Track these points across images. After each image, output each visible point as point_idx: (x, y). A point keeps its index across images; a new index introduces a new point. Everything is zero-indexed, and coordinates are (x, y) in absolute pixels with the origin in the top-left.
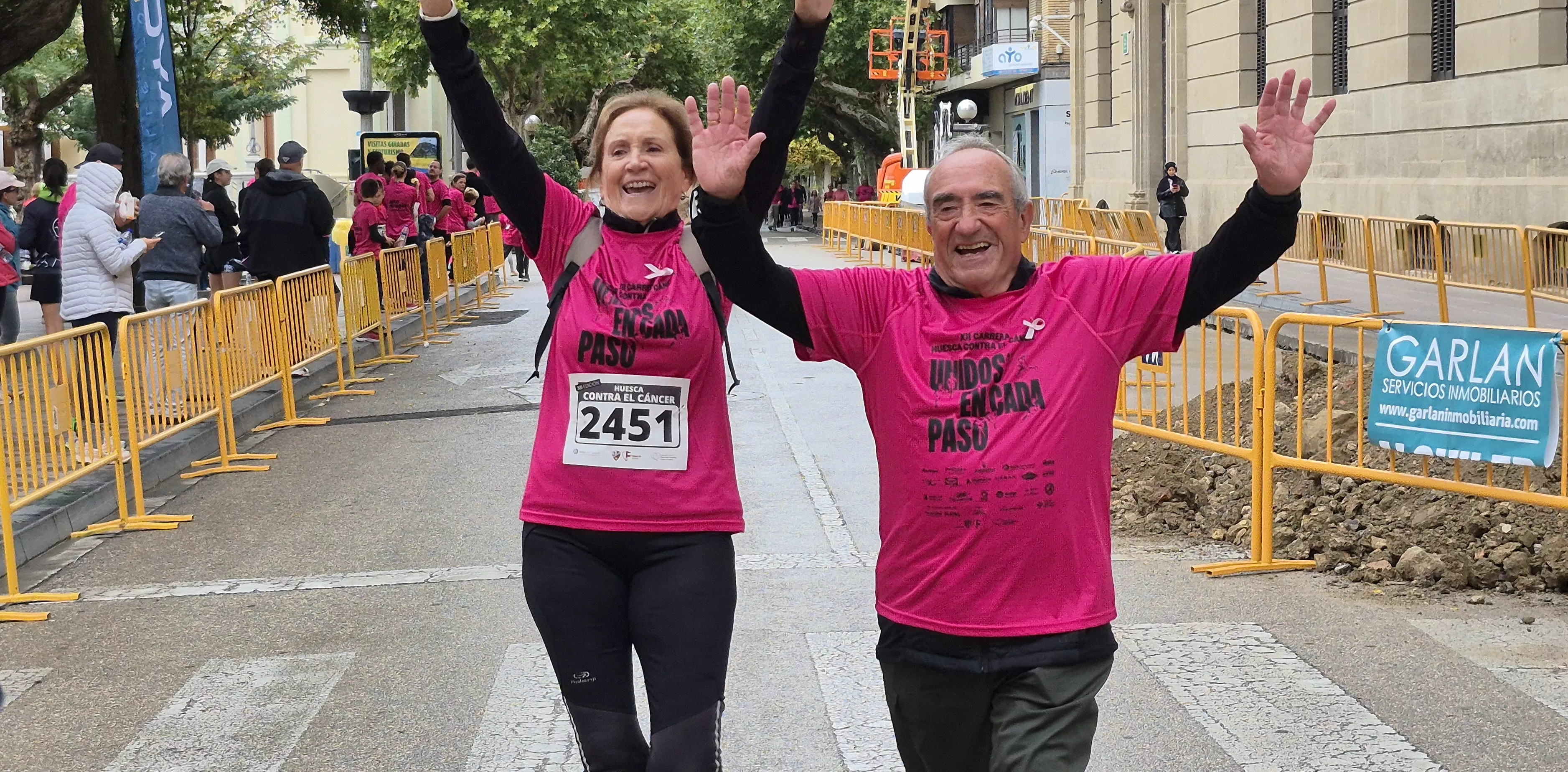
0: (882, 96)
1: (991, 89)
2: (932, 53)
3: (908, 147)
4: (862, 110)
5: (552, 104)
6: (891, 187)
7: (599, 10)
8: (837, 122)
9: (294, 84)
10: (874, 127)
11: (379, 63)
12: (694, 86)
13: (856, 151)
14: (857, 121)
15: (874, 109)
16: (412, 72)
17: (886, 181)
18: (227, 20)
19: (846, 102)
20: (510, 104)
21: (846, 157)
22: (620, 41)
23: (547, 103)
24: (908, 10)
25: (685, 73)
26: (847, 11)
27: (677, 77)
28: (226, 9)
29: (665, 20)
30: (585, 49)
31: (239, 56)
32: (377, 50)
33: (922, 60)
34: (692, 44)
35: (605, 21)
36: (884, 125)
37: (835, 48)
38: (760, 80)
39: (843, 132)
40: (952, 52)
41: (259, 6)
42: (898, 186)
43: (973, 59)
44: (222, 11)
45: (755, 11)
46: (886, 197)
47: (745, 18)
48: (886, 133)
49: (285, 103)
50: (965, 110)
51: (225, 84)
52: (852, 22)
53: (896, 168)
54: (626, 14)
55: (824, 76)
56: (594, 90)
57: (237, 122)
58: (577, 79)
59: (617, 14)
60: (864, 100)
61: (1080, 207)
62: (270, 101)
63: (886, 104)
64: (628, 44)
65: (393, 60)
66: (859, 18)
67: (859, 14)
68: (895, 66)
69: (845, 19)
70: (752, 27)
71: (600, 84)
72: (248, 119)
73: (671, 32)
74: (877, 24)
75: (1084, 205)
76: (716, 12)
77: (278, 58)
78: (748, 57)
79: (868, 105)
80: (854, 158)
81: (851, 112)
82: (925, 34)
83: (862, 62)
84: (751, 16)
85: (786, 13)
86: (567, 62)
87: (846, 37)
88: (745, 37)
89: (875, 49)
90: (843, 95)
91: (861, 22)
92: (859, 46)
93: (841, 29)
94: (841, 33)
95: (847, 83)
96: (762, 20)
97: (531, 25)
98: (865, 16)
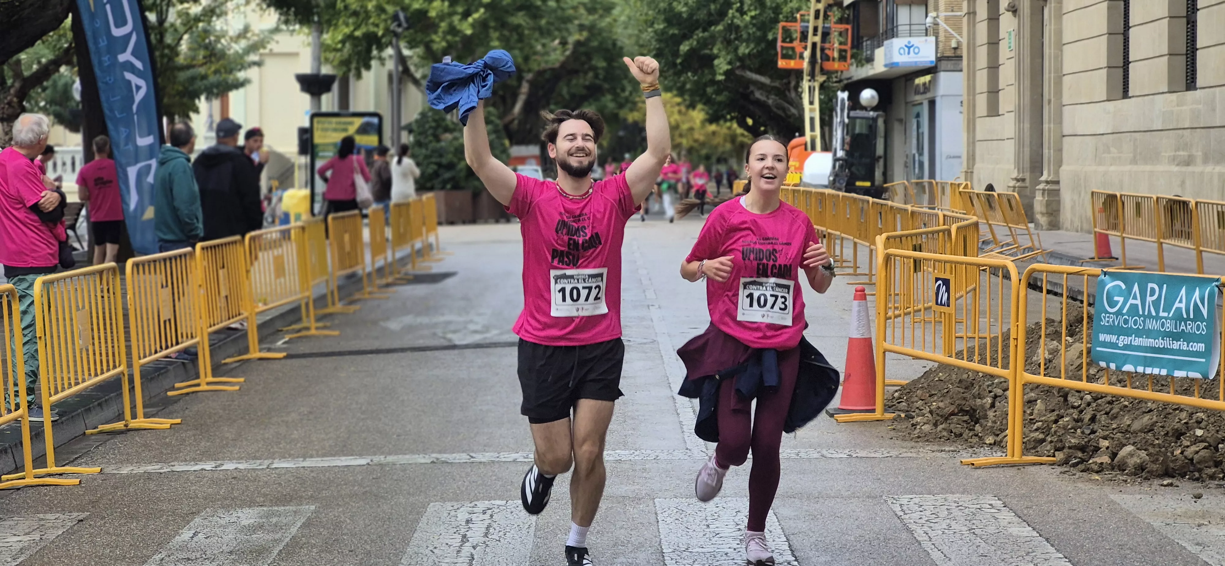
0: (791, 84)
1: (892, 80)
2: (836, 45)
3: (812, 132)
4: (773, 97)
6: (796, 169)
8: (752, 107)
9: (250, 66)
10: (785, 112)
11: (328, 48)
14: (770, 106)
15: (786, 96)
16: (357, 57)
17: (791, 163)
18: (195, 10)
19: (758, 89)
22: (548, 29)
24: (813, 6)
26: (760, 5)
29: (592, 11)
31: (200, 41)
32: (325, 36)
33: (826, 52)
34: (616, 33)
36: (794, 111)
37: (749, 39)
39: (759, 117)
40: (857, 45)
42: (801, 168)
43: (876, 52)
46: (791, 178)
47: (665, 10)
48: (794, 119)
49: (241, 85)
50: (867, 98)
51: (188, 67)
52: (765, 15)
53: (800, 150)
54: (555, 5)
55: (738, 64)
57: (197, 101)
59: (546, 5)
60: (777, 88)
62: (227, 83)
63: (795, 93)
64: (556, 32)
65: (340, 45)
66: (770, 12)
67: (771, 8)
68: (801, 57)
69: (758, 12)
70: (672, 18)
72: (207, 99)
73: (597, 22)
74: (788, 18)
75: (974, 188)
77: (235, 43)
78: (668, 46)
79: (781, 93)
81: (763, 98)
82: (831, 28)
83: (773, 52)
84: (671, 8)
85: (703, 6)
87: (759, 29)
88: (665, 28)
89: (784, 41)
90: (756, 83)
91: (772, 15)
92: (770, 37)
93: (754, 21)
94: (754, 25)
95: (759, 72)
96: (681, 12)
97: (467, 14)
98: (777, 10)
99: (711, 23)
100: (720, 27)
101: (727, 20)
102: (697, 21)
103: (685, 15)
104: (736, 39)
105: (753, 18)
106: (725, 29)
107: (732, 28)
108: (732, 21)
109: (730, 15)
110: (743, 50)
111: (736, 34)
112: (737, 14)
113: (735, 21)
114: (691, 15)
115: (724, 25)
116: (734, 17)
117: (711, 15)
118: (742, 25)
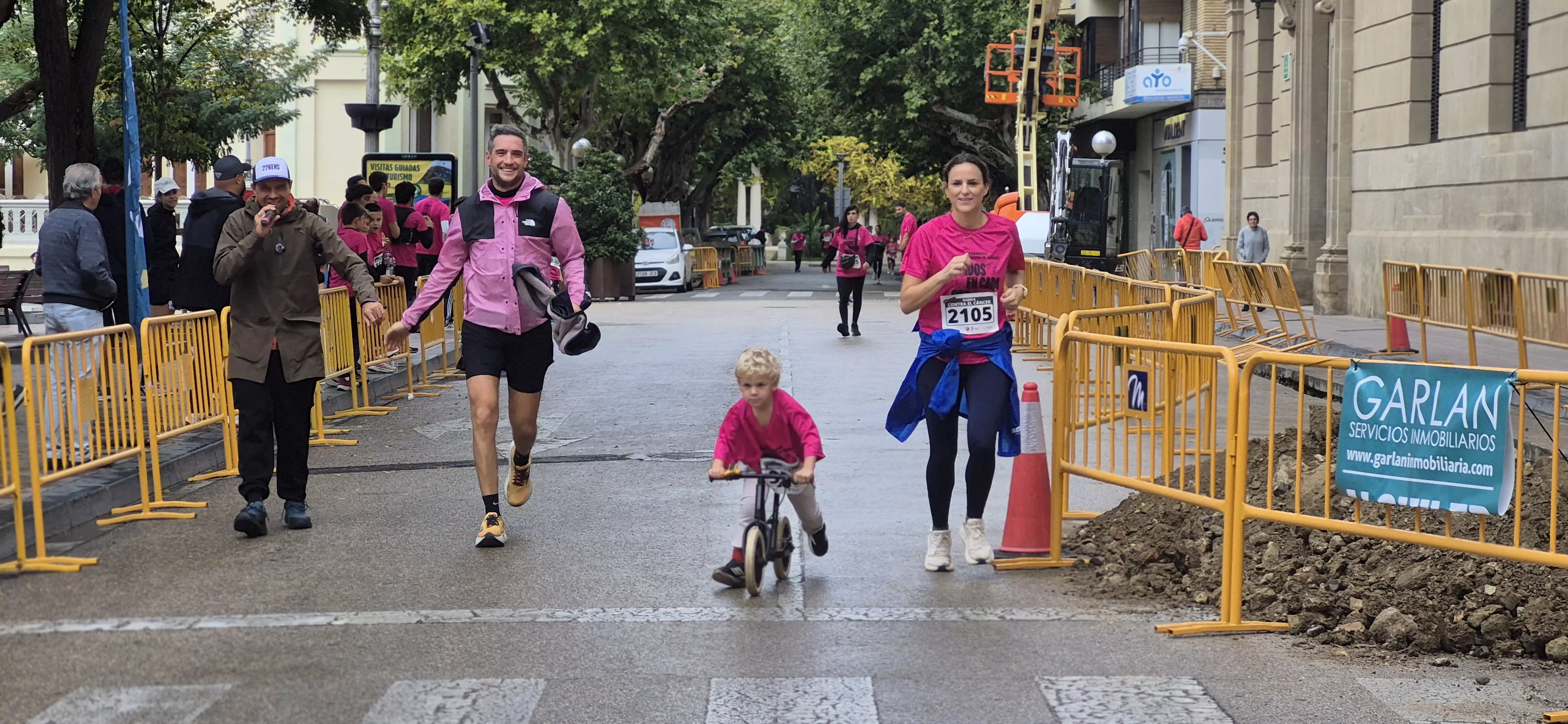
0: (1002, 124)
1: (1135, 120)
2: (1061, 74)
3: (1027, 186)
4: (981, 141)
5: (610, 127)
7: (665, 15)
9: (297, 96)
10: (996, 161)
12: (783, 108)
15: (998, 140)
16: (437, 85)
18: (206, 18)
19: (963, 130)
22: (688, 51)
23: (603, 124)
24: (1031, 22)
25: (774, 93)
26: (965, 22)
27: (761, 97)
29: (748, 29)
30: (645, 60)
31: (229, 58)
32: (397, 57)
33: (1047, 81)
34: (780, 58)
35: (669, 27)
37: (950, 66)
40: (1088, 74)
43: (1116, 82)
45: (854, 19)
47: (842, 27)
49: (287, 118)
50: (1101, 143)
52: (971, 35)
53: (1013, 209)
54: (697, 19)
55: (936, 98)
56: (660, 110)
57: (229, 140)
58: (639, 96)
59: (685, 19)
60: (984, 128)
61: (1215, 260)
62: (269, 116)
63: (1006, 135)
64: (700, 56)
65: (416, 70)
66: (978, 31)
67: (979, 26)
68: (1014, 89)
69: (961, 31)
70: (850, 38)
71: (666, 103)
72: (242, 137)
73: (757, 43)
74: (1000, 38)
76: (808, 19)
77: (278, 65)
78: (845, 74)
79: (990, 136)
81: (969, 143)
82: (1053, 51)
83: (978, 83)
84: (848, 27)
85: (892, 23)
86: (624, 75)
87: (962, 53)
88: (841, 50)
89: (994, 68)
90: (959, 122)
91: (981, 36)
92: (977, 64)
93: (957, 43)
94: (957, 48)
95: (960, 108)
96: (862, 31)
97: (581, 31)
98: (986, 28)
99: (901, 45)
100: (912, 51)
101: (922, 42)
102: (883, 42)
103: (867, 35)
104: (933, 66)
105: (955, 38)
106: (919, 53)
107: (928, 51)
108: (928, 42)
109: (925, 35)
110: (942, 80)
111: (933, 59)
112: (935, 34)
113: (932, 42)
114: (874, 35)
115: (917, 48)
116: (930, 37)
117: (902, 34)
118: (940, 47)
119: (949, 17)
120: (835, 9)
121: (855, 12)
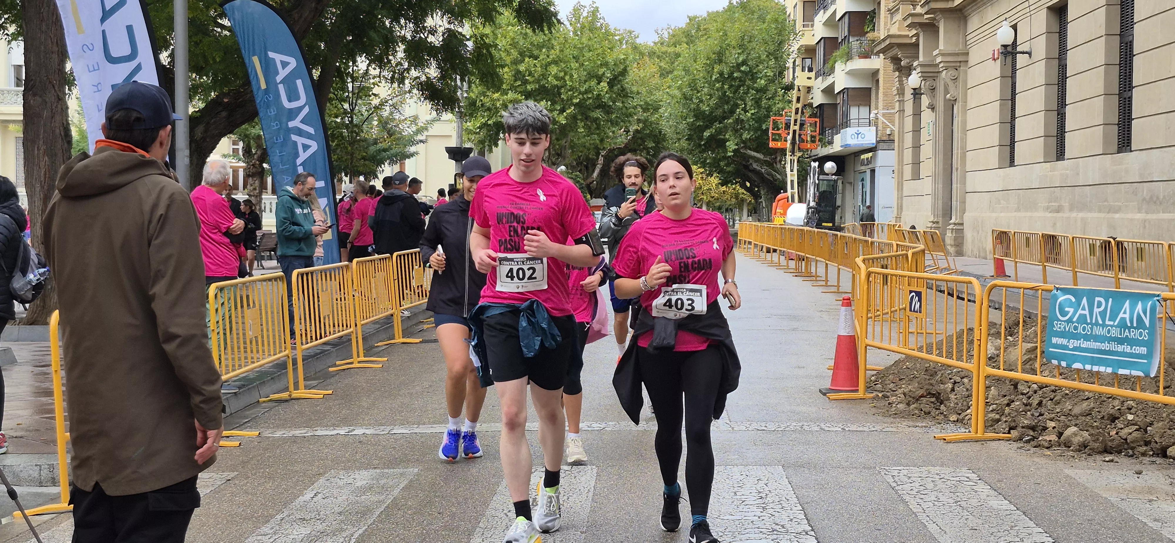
0: (779, 158)
1: (846, 156)
2: (809, 132)
3: (792, 190)
4: (765, 167)
5: (576, 160)
6: (781, 214)
7: (605, 102)
8: (750, 174)
9: (418, 143)
10: (773, 177)
11: (469, 132)
13: (762, 192)
14: (762, 173)
15: (774, 167)
16: (489, 138)
17: (777, 211)
18: (375, 102)
19: (756, 162)
20: (549, 159)
21: (756, 196)
22: (617, 121)
23: (572, 158)
24: (794, 106)
25: (657, 143)
26: (758, 106)
27: (651, 144)
28: (375, 95)
29: (646, 110)
30: (595, 126)
31: (384, 124)
32: (468, 124)
33: (802, 136)
34: (662, 125)
35: (607, 109)
36: (779, 176)
37: (750, 128)
38: (703, 147)
39: (755, 181)
40: (822, 132)
41: (395, 94)
42: (784, 214)
43: (835, 137)
44: (373, 96)
45: (701, 104)
46: (778, 221)
47: (694, 109)
48: (780, 182)
49: (412, 155)
50: (829, 168)
51: (375, 142)
52: (761, 113)
53: (784, 203)
54: (621, 105)
55: (742, 145)
56: (601, 151)
57: (383, 166)
58: (590, 144)
59: (616, 105)
60: (767, 161)
61: (896, 228)
62: (402, 154)
63: (781, 164)
64: (622, 124)
65: (478, 130)
66: (765, 110)
67: (765, 108)
68: (786, 141)
69: (756, 111)
70: (698, 114)
71: (604, 148)
72: (389, 164)
73: (650, 117)
74: (776, 114)
75: (900, 226)
76: (677, 105)
77: (408, 127)
78: (695, 133)
79: (770, 165)
80: (761, 198)
81: (759, 168)
82: (806, 121)
83: (766, 137)
84: (698, 109)
85: (720, 106)
86: (584, 134)
87: (756, 122)
88: (694, 121)
89: (773, 129)
90: (754, 158)
91: (766, 113)
92: (764, 127)
93: (753, 117)
94: (753, 119)
95: (755, 150)
96: (705, 111)
97: (562, 111)
98: (769, 109)
99: (724, 118)
100: (731, 121)
101: (736, 116)
102: (715, 116)
103: (707, 113)
104: (741, 128)
105: (752, 114)
106: (734, 122)
107: (739, 121)
108: (739, 117)
109: (737, 113)
110: (746, 136)
111: (741, 125)
112: (742, 112)
113: (741, 116)
114: (711, 113)
115: (733, 120)
116: (740, 114)
117: (724, 112)
118: (745, 119)
119: (750, 103)
120: (691, 100)
121: (701, 101)
